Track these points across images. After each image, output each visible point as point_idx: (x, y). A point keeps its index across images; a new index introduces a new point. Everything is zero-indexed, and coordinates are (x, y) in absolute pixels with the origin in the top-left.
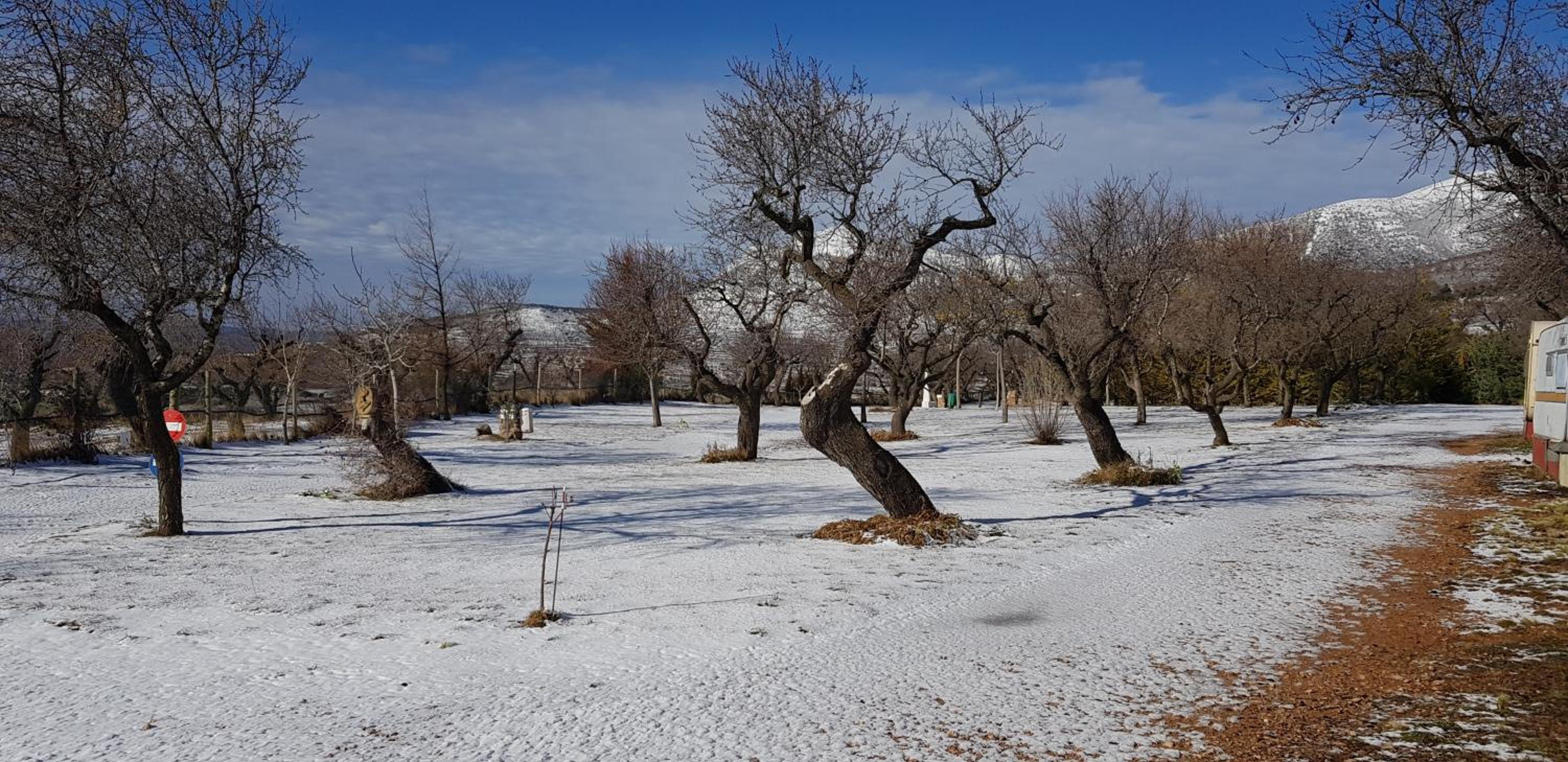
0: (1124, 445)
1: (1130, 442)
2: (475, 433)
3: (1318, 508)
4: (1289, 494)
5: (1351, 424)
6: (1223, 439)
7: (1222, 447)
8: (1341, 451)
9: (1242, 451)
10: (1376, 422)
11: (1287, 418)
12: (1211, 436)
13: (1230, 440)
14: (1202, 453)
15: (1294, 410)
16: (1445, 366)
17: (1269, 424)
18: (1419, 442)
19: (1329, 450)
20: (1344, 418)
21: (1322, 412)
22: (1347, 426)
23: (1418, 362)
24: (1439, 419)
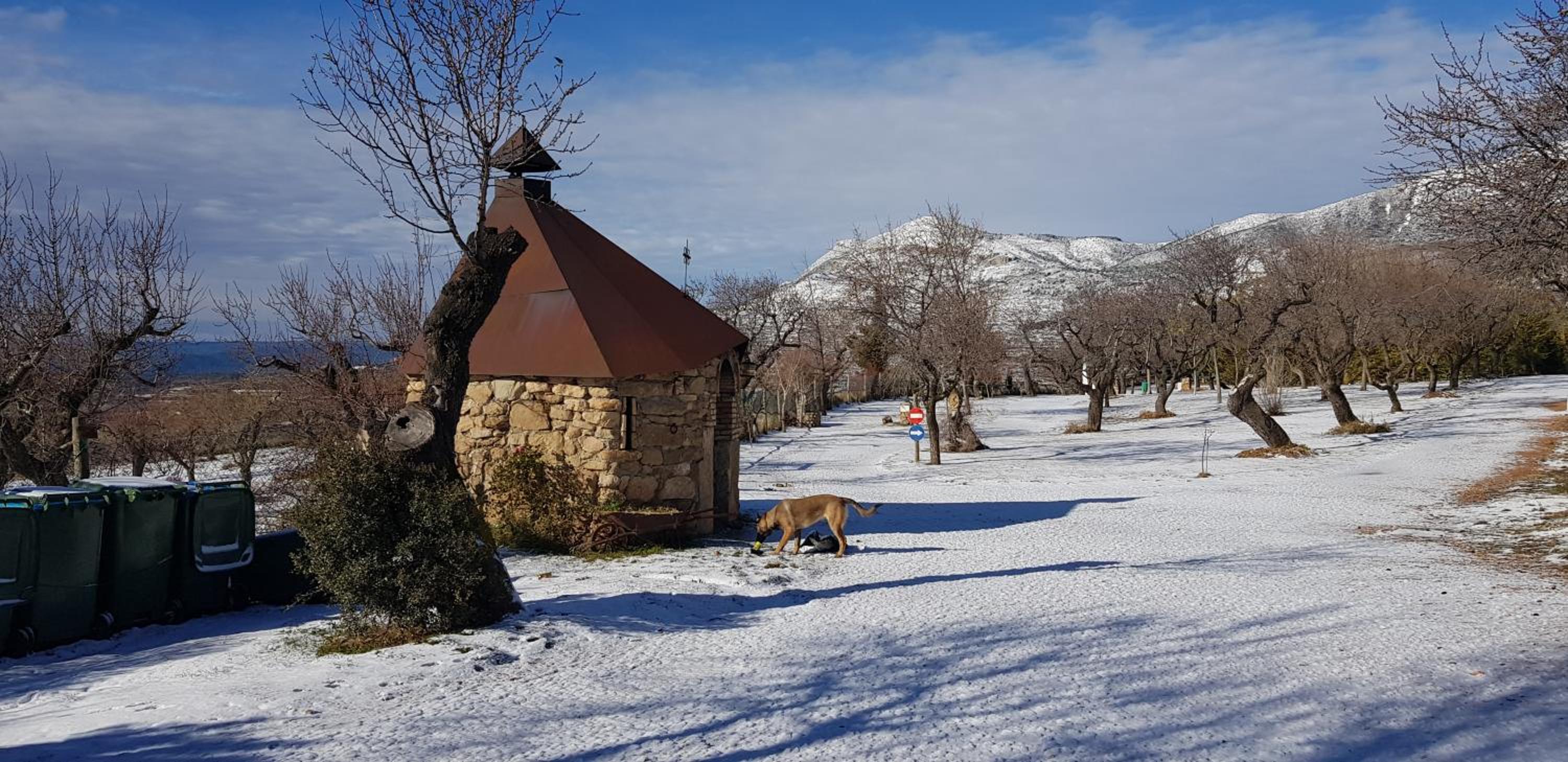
0: (1355, 412)
1: (1357, 410)
2: (881, 422)
3: (1475, 439)
4: (1452, 434)
5: (1477, 394)
6: (1397, 407)
7: (1398, 413)
8: (1477, 412)
9: (1412, 414)
10: (1496, 391)
11: (1433, 392)
12: (1389, 405)
13: (1403, 407)
14: (1386, 417)
15: (1438, 385)
16: (1549, 344)
17: (1419, 397)
18: (1527, 404)
19: (1469, 411)
20: (1471, 390)
21: (1454, 386)
22: (1475, 396)
23: (1524, 341)
24: (1541, 388)
